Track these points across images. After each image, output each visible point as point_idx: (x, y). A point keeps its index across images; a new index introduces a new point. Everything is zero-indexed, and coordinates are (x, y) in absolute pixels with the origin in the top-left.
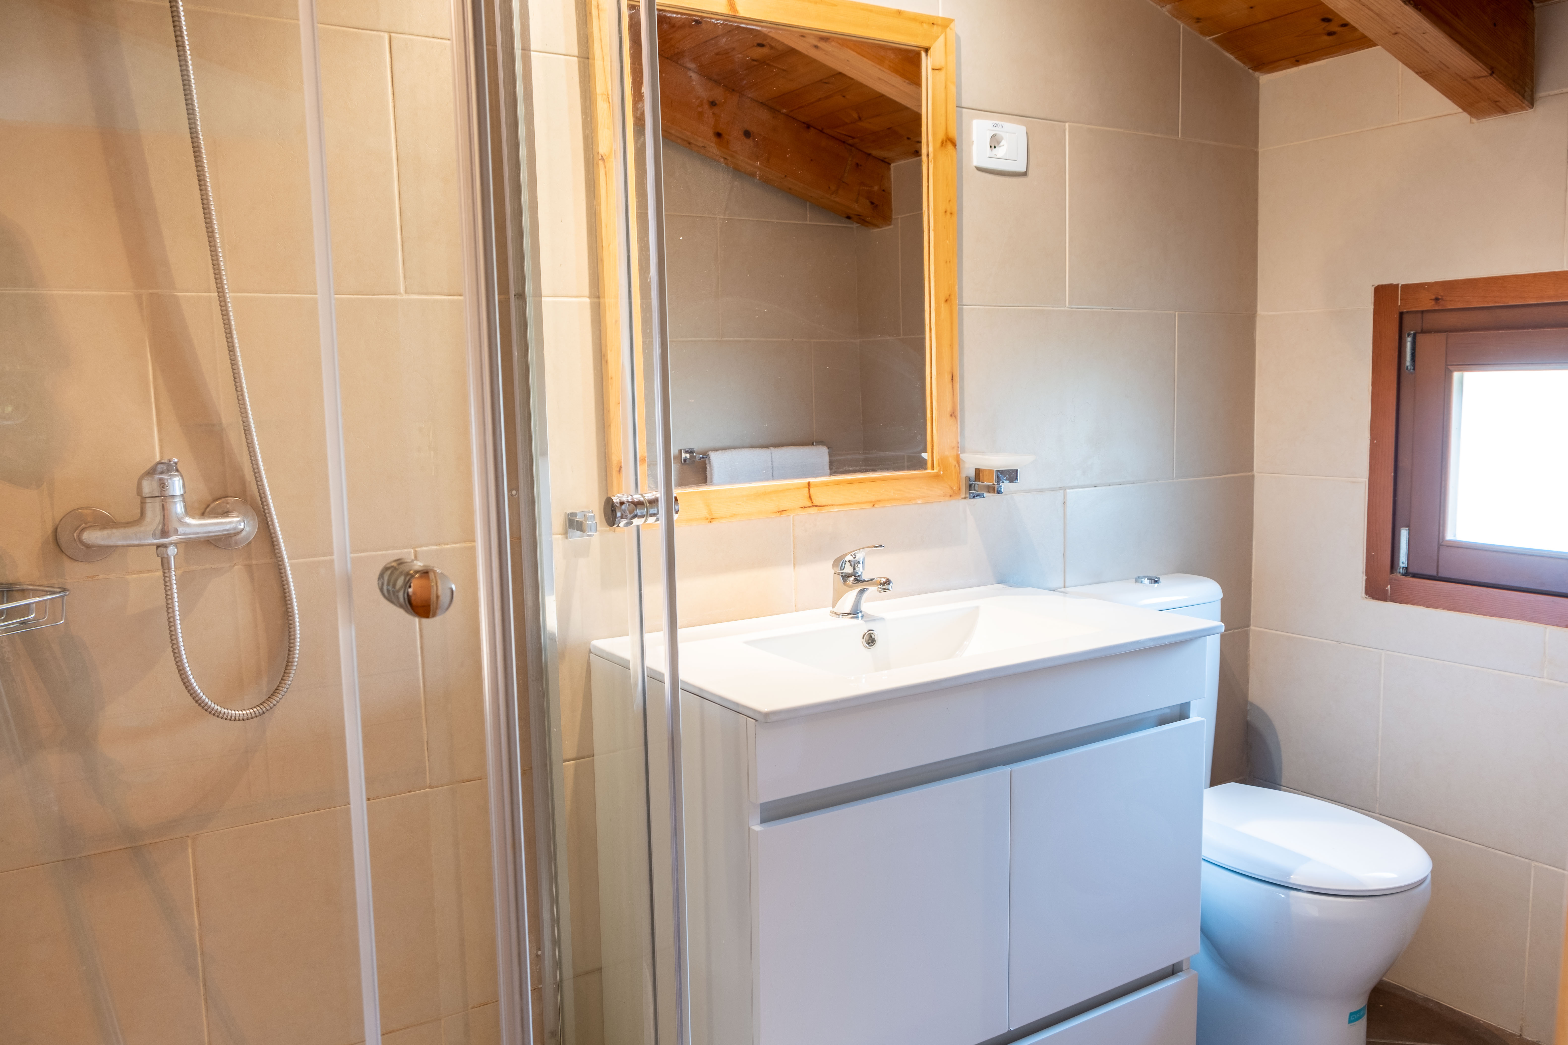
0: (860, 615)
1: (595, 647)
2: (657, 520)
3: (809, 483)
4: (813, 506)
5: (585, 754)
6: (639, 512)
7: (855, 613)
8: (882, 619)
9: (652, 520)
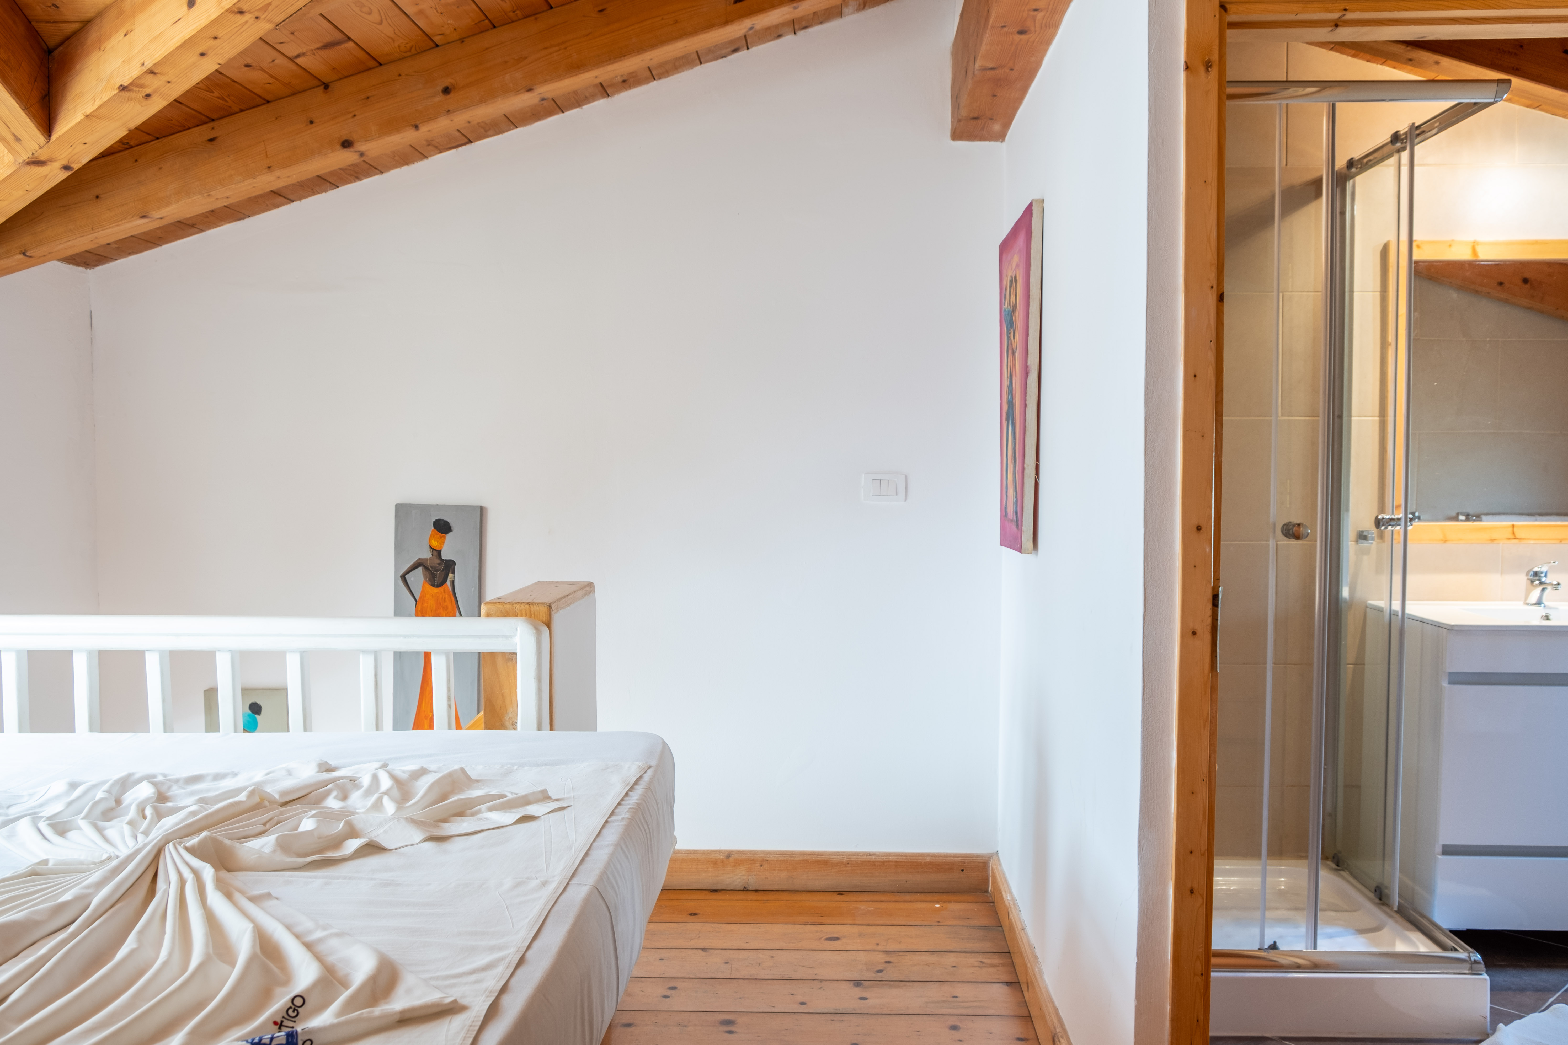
0: (1543, 605)
1: (1370, 604)
2: (1401, 528)
3: (1513, 526)
4: (1515, 539)
5: (1360, 663)
6: (1392, 523)
7: (1539, 603)
8: (1556, 608)
9: (1398, 528)
